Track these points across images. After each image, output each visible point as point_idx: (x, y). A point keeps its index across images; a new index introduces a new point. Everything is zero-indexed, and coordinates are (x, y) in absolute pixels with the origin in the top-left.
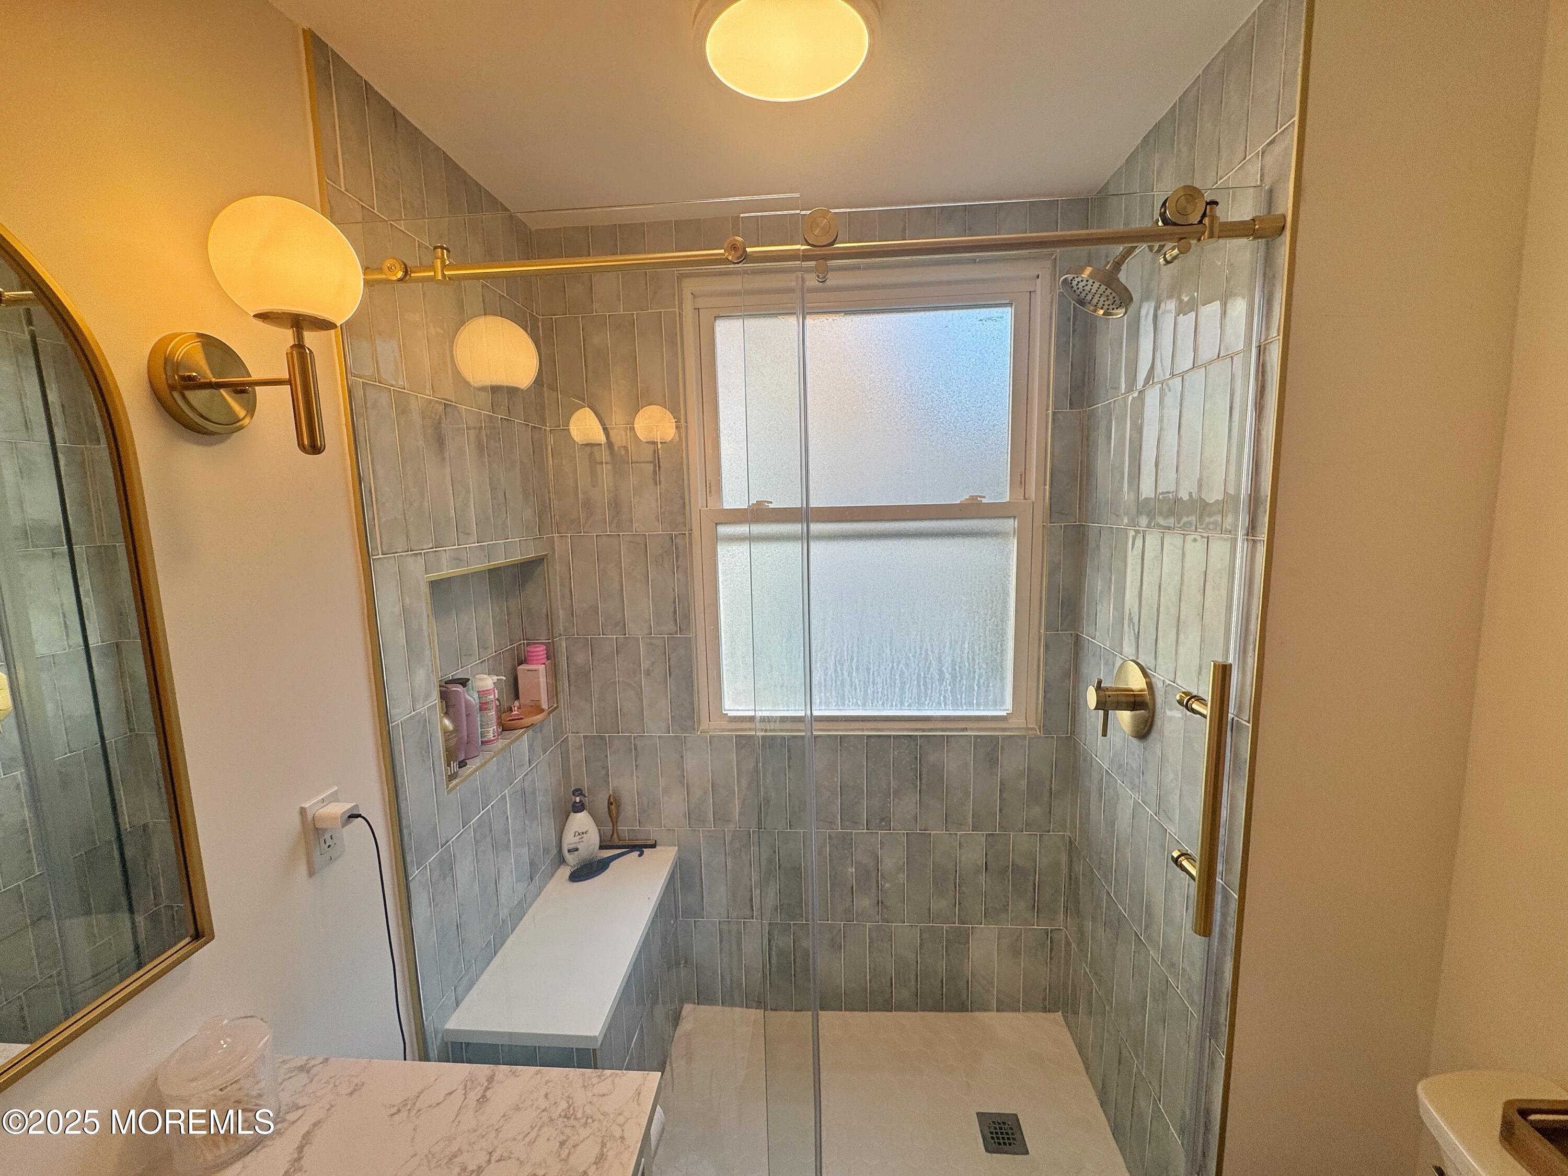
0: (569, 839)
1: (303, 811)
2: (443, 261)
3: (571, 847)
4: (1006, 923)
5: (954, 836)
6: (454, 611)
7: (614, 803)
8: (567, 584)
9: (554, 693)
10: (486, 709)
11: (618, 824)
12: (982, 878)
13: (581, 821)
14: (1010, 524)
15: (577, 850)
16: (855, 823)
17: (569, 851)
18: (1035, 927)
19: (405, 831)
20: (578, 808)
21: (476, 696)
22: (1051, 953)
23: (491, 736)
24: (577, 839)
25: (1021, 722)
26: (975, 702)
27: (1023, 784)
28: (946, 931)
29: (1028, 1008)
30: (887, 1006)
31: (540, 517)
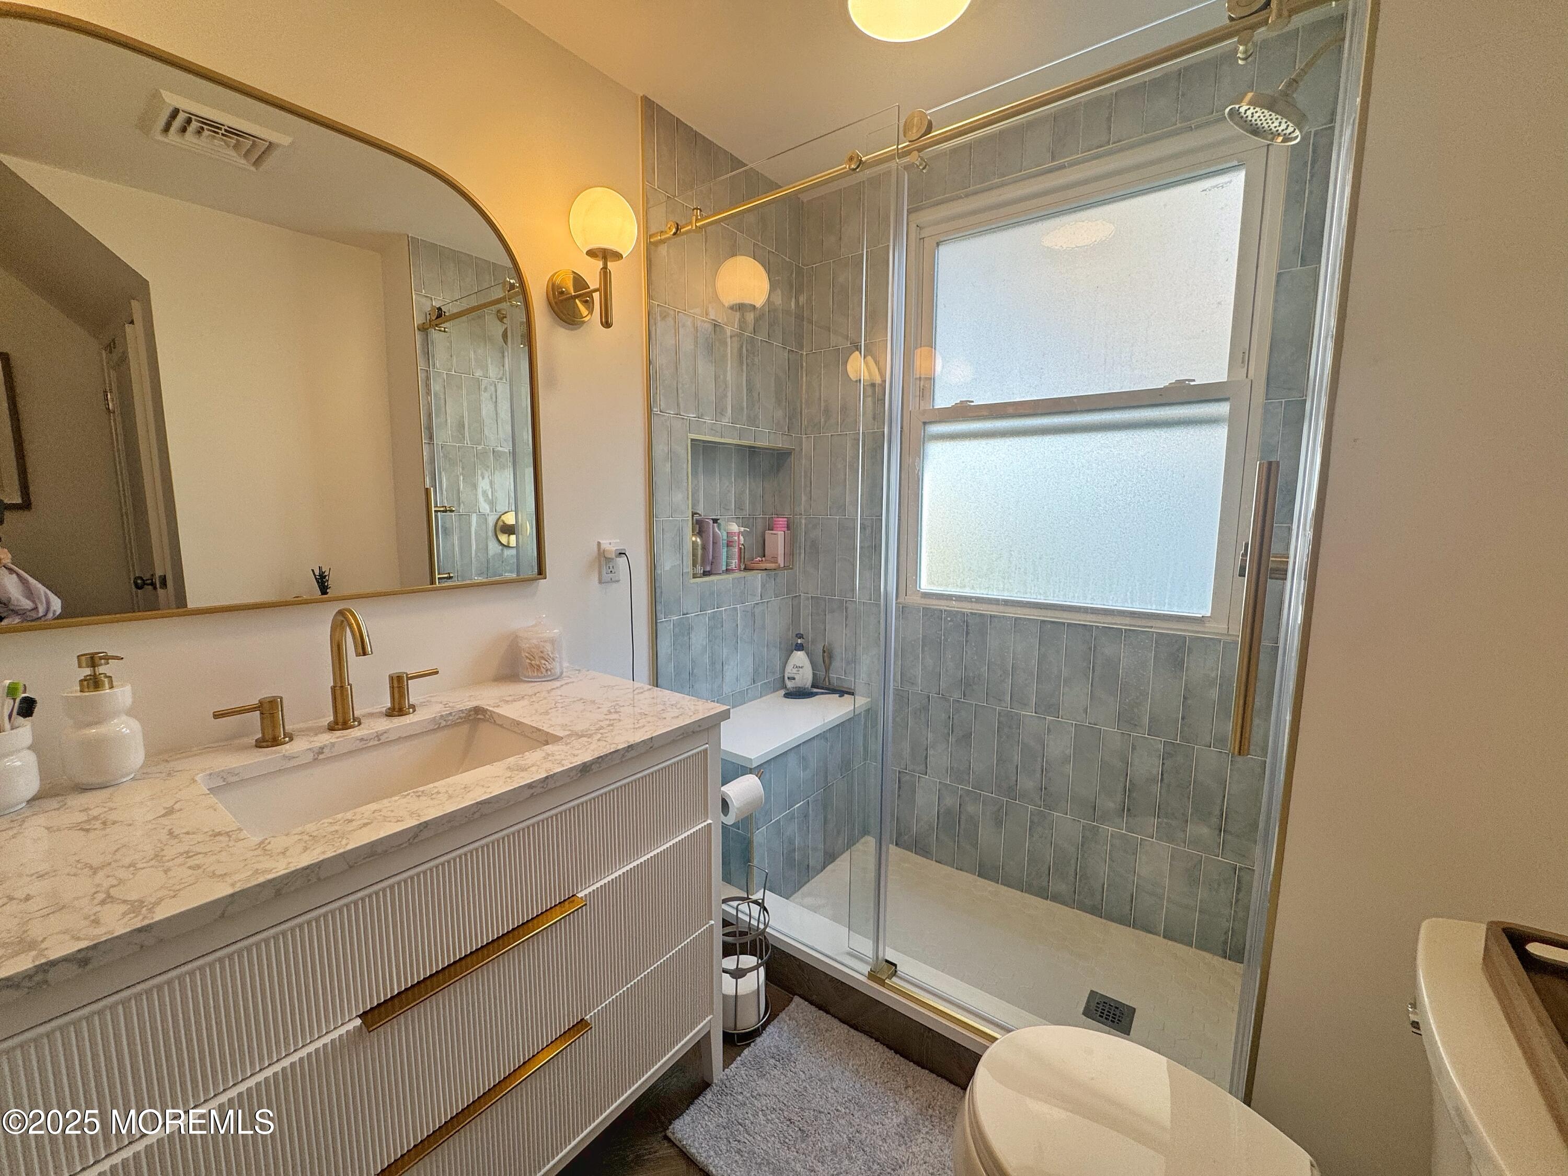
0: (789, 670)
1: (599, 543)
2: (697, 216)
3: (790, 675)
4: (1183, 844)
5: (1126, 737)
6: (717, 474)
7: (828, 655)
8: (809, 475)
9: (790, 554)
10: (731, 546)
11: (830, 672)
12: (1157, 789)
13: (799, 657)
14: (1223, 409)
15: (794, 679)
16: (1025, 705)
17: (788, 678)
18: (1220, 858)
19: (658, 591)
20: (800, 648)
21: (725, 534)
22: (1237, 894)
23: (733, 566)
24: (795, 671)
25: (1222, 627)
26: (1167, 601)
27: (1214, 694)
28: (1111, 834)
29: (1204, 945)
30: (1042, 893)
31: (790, 419)
